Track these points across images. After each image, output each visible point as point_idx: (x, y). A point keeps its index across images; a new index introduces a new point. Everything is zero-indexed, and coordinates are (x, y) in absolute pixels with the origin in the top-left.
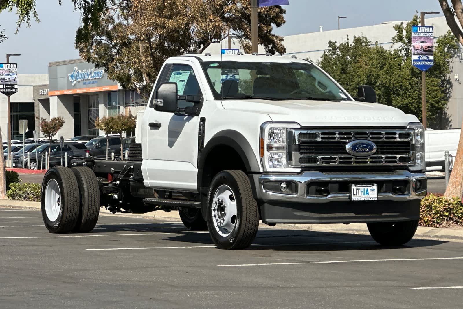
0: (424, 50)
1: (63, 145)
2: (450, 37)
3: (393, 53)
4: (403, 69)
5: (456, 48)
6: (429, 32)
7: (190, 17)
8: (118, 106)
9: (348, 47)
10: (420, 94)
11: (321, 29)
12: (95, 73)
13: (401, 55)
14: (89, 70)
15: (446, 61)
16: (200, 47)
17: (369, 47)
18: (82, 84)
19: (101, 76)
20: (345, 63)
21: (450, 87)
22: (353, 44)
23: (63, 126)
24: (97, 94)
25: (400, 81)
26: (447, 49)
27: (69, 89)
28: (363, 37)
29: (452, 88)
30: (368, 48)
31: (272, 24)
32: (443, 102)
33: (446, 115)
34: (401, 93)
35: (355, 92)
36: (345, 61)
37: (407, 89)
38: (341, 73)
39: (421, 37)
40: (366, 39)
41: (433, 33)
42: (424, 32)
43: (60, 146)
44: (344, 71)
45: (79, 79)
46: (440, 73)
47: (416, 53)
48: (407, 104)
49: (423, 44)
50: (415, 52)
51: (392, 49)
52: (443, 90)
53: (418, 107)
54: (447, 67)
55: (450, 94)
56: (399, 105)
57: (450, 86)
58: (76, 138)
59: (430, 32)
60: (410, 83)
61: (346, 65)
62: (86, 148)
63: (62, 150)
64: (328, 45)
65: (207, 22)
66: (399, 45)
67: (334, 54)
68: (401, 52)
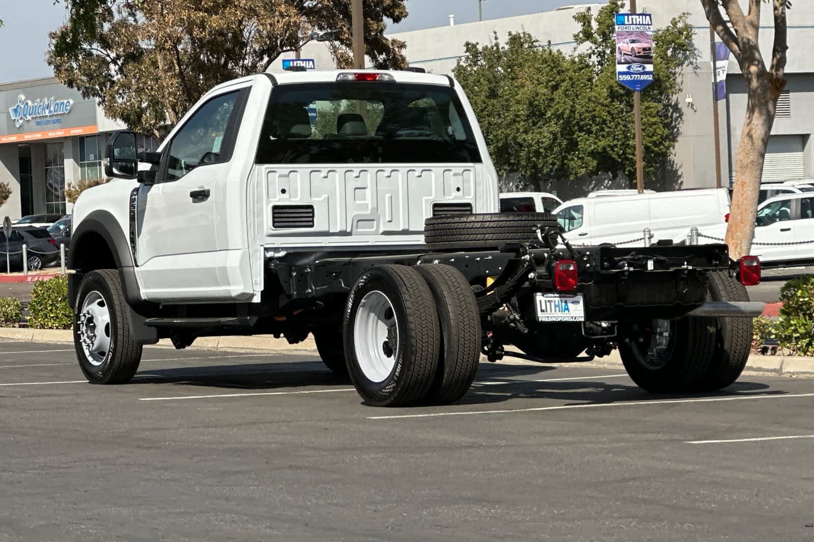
0: (637, 55)
1: (10, 231)
2: (676, 30)
3: (577, 60)
4: (596, 88)
5: (686, 50)
6: (644, 23)
7: (245, 9)
8: (98, 161)
9: (499, 52)
10: (626, 130)
11: (452, 20)
12: (57, 104)
13: (591, 64)
14: (46, 100)
15: (671, 73)
16: (262, 59)
17: (535, 49)
18: (33, 123)
19: (66, 110)
20: (495, 80)
21: (678, 117)
22: (507, 47)
23: (9, 199)
24: (60, 141)
25: (591, 109)
26: (672, 52)
27: (10, 133)
28: (524, 33)
29: (681, 119)
30: (534, 52)
31: (385, 18)
32: (667, 144)
33: (673, 165)
34: (594, 129)
35: (513, 129)
36: (494, 77)
37: (604, 121)
38: (488, 97)
39: (631, 33)
40: (530, 36)
41: (651, 25)
42: (636, 24)
43: (5, 232)
44: (493, 94)
45: (28, 116)
46: (661, 94)
47: (623, 61)
48: (604, 148)
49: (634, 45)
50: (621, 60)
51: (576, 54)
52: (667, 123)
53: (623, 153)
54: (673, 82)
55: (678, 130)
56: (590, 150)
57: (678, 115)
58: (26, 219)
59: (647, 23)
60: (609, 112)
61: (497, 83)
62: (50, 236)
63: (7, 240)
64: (465, 49)
65: (274, 18)
66: (586, 47)
67: (475, 64)
68: (590, 57)
